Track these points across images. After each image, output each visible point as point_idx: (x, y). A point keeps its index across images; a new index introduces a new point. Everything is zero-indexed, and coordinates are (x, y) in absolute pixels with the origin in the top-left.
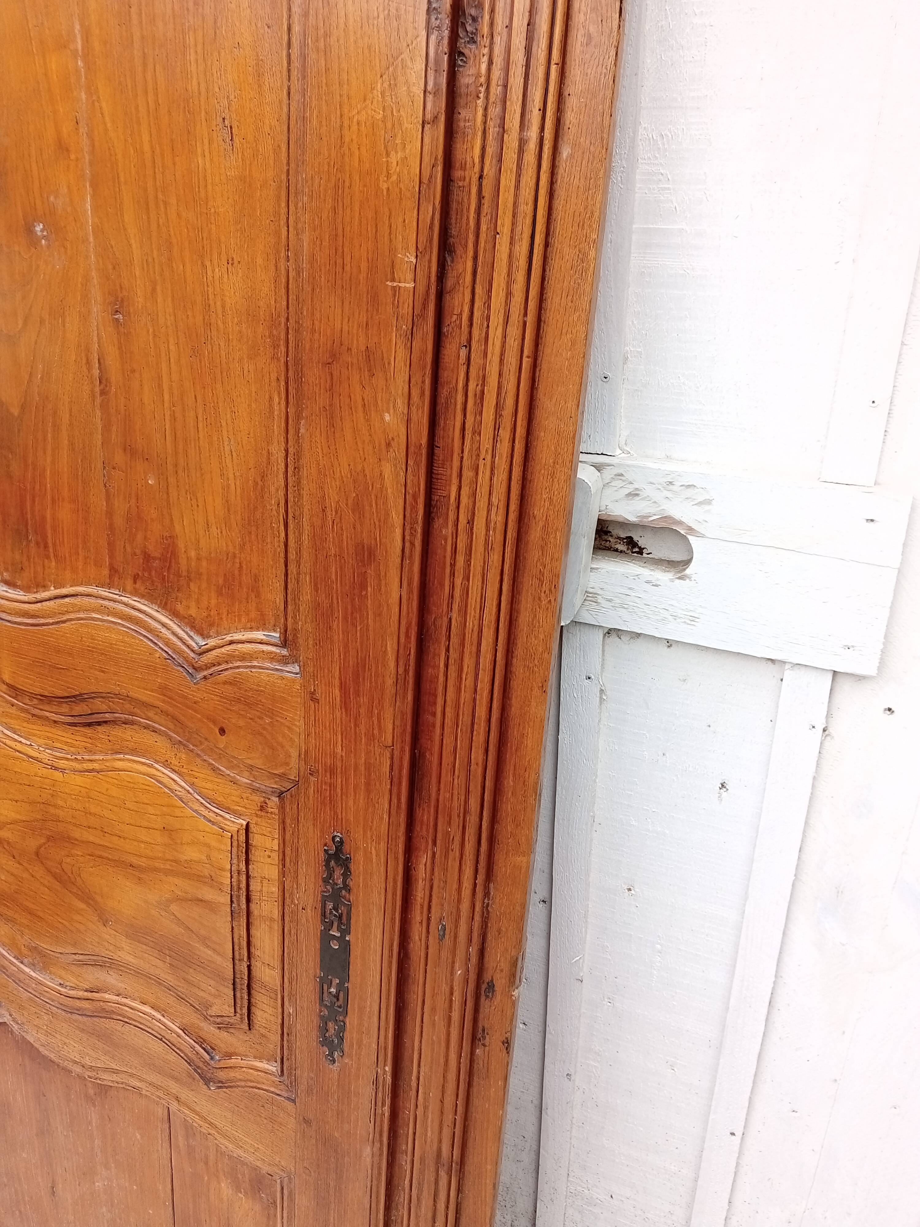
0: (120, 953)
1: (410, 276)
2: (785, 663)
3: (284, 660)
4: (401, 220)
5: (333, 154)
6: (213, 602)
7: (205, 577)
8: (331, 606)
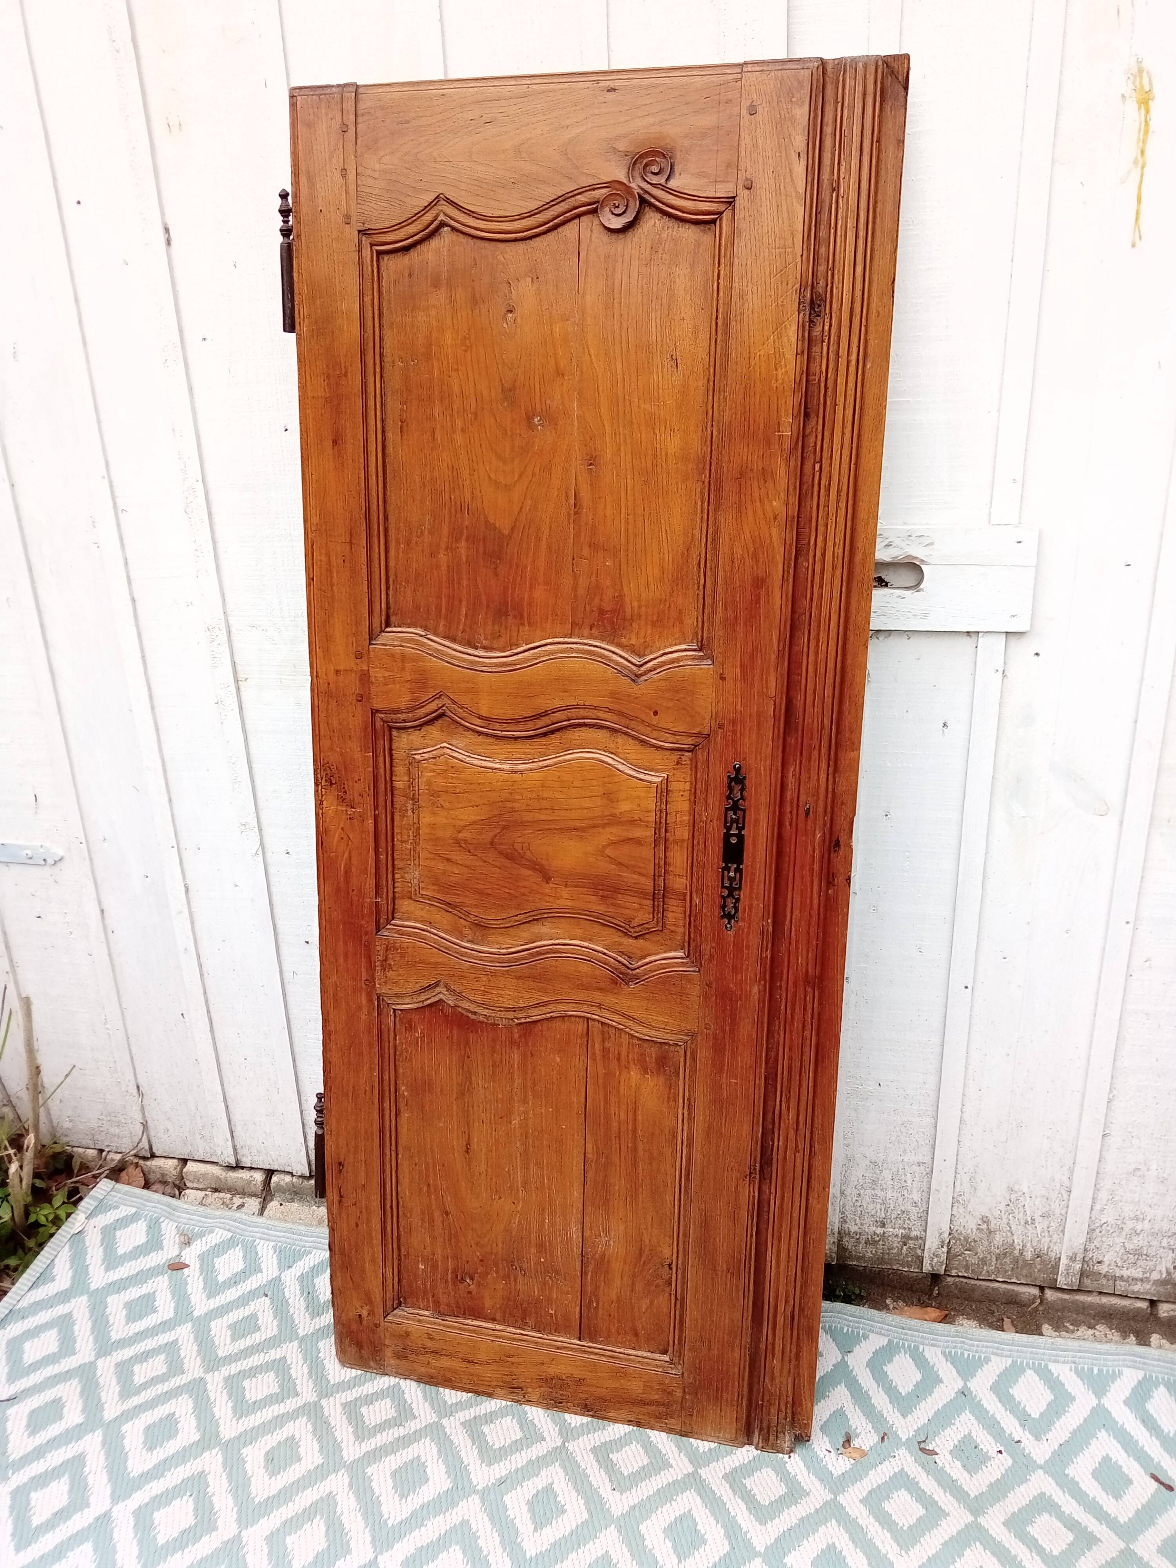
0: (558, 902)
1: (789, 429)
2: (978, 632)
3: (701, 658)
4: (784, 401)
5: (744, 371)
6: (649, 632)
7: (644, 617)
8: (736, 617)
